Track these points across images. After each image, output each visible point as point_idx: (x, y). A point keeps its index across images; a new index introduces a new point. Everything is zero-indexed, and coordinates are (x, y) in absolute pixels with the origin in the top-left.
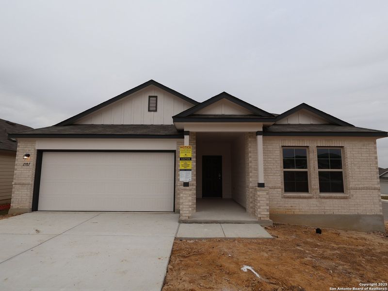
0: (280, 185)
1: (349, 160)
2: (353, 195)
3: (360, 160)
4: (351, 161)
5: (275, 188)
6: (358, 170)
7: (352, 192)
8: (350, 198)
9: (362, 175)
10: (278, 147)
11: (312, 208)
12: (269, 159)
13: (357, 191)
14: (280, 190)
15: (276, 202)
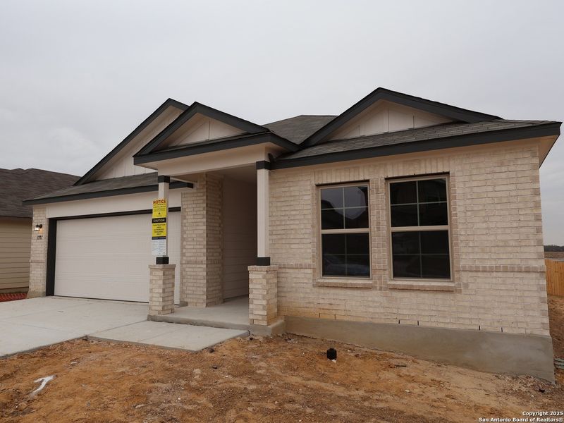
0: (309, 262)
1: (459, 203)
2: (466, 286)
3: (488, 201)
4: (465, 206)
5: (300, 267)
6: (484, 225)
7: (465, 277)
8: (460, 292)
9: (492, 238)
10: (309, 188)
11: (371, 310)
12: (293, 213)
13: (480, 274)
14: (310, 271)
15: (302, 295)
